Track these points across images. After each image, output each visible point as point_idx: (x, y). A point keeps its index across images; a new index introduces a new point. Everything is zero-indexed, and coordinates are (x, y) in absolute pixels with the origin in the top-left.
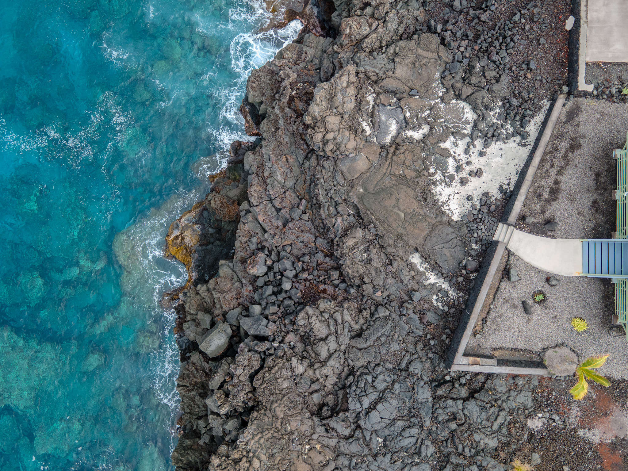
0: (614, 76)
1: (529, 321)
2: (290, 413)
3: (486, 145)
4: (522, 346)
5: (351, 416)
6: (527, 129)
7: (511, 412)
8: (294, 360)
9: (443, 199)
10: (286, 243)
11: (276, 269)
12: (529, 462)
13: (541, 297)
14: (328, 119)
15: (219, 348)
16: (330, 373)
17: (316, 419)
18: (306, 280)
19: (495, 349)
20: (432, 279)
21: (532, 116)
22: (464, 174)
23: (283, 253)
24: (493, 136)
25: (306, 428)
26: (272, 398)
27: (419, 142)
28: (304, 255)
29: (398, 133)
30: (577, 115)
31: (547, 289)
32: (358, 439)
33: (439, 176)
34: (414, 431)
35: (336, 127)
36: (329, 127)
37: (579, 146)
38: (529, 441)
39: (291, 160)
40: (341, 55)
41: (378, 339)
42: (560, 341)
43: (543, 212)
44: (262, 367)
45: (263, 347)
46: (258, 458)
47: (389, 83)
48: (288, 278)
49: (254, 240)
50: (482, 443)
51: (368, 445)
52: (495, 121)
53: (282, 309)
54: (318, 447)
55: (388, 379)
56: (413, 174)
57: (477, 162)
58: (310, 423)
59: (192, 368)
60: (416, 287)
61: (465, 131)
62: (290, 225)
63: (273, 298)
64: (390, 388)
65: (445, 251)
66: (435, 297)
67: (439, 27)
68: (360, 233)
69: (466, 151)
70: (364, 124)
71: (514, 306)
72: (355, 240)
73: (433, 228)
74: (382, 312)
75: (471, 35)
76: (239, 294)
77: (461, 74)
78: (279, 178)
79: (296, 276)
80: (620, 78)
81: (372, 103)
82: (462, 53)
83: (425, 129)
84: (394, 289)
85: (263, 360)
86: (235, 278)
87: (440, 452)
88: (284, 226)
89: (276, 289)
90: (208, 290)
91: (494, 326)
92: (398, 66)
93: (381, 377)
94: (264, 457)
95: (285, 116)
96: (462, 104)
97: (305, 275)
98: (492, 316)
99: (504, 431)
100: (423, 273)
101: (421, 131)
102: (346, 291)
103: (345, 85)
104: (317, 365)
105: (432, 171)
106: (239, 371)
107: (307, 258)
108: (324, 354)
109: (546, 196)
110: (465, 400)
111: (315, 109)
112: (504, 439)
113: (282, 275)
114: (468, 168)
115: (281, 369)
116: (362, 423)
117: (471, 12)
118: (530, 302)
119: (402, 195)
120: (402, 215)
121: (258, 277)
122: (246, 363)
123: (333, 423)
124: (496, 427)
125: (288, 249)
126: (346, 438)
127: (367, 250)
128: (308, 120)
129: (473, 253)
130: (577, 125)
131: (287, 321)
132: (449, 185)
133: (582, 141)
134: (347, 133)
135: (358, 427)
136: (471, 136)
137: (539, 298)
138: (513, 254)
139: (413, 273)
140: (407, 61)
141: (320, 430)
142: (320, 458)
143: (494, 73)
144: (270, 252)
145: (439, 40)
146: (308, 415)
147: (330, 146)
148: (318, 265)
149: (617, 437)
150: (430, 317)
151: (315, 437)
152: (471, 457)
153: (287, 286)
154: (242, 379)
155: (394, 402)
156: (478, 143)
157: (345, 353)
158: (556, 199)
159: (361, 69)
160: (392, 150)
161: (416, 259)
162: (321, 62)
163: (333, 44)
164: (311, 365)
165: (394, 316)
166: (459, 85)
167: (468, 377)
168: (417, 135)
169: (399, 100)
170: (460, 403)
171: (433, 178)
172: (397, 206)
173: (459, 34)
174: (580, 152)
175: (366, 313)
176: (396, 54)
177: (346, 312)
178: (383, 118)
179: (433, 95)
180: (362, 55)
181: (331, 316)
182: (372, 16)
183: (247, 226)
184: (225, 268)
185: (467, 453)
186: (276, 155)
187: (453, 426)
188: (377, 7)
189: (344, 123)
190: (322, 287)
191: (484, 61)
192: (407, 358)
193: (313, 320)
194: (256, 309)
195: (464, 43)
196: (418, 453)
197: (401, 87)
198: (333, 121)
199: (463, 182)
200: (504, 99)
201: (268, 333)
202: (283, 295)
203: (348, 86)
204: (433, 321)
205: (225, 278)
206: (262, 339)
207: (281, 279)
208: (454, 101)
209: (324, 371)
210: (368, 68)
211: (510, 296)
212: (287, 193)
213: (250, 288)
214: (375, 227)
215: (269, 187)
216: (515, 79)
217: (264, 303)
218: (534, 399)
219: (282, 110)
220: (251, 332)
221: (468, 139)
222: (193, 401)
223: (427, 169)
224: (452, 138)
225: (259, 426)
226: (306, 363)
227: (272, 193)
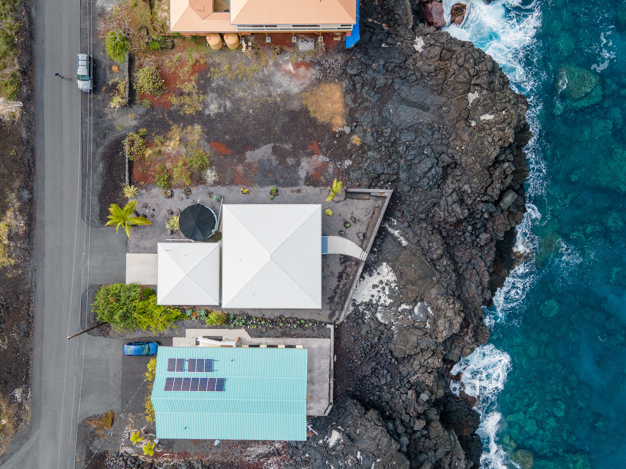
0: (316, 332)
1: (352, 213)
2: (473, 166)
3: (371, 300)
4: (355, 201)
5: (441, 164)
6: (353, 308)
7: (360, 168)
8: (469, 191)
9: (391, 274)
10: (469, 250)
11: (474, 236)
12: (352, 145)
13: (347, 225)
14: (453, 315)
15: (507, 196)
16: (450, 185)
17: (459, 162)
18: (459, 231)
19: (368, 199)
20: (396, 233)
21: (350, 314)
22: (381, 286)
23: (471, 245)
24: (368, 305)
25: (464, 158)
26: (482, 173)
27: (404, 303)
28: (459, 244)
29: (414, 307)
30: (330, 314)
31: (344, 229)
32: (437, 153)
33: (393, 285)
34: (409, 158)
35: (449, 311)
36: (452, 311)
37: (329, 298)
38: (352, 154)
39: (467, 295)
40: (443, 348)
41: (426, 203)
42: (338, 204)
43: (346, 267)
44: (486, 188)
45: (485, 198)
46: (489, 142)
47: (420, 333)
48: (469, 232)
49: (486, 252)
50: (376, 153)
51: (433, 150)
52: (367, 312)
53: (473, 216)
54: (458, 148)
55: (422, 183)
56: (407, 286)
57: (375, 292)
58: (462, 161)
59: (520, 181)
60: (405, 229)
61: (381, 308)
62: (468, 260)
63: (477, 221)
64: (421, 178)
65: (391, 247)
66: (395, 224)
67: (393, 360)
68: (435, 257)
69: (380, 297)
70: (431, 313)
71: (359, 220)
72: (437, 253)
73: (397, 259)
74: (423, 216)
75: (379, 355)
76: (494, 223)
77: (383, 337)
78: (473, 285)
79: (464, 233)
80: (314, 331)
81: (427, 323)
82: (383, 347)
83: (400, 309)
84: (416, 228)
85: (486, 191)
86: (495, 231)
87: (395, 147)
88: (470, 260)
89: (475, 226)
90: (510, 224)
91: (369, 210)
92: (416, 341)
93: (425, 184)
94: (486, 143)
95: (471, 318)
96: (383, 321)
97: (460, 234)
98: (370, 216)
99: (365, 159)
100: (400, 236)
101: (402, 308)
102: (439, 226)
103: (444, 332)
104: (457, 189)
105: (397, 288)
106: (498, 186)
107: (458, 242)
108: (454, 196)
109: (344, 275)
110: (383, 174)
111: (459, 320)
112: (365, 155)
113: (472, 234)
114: (379, 289)
115: (477, 188)
116: (435, 161)
117: (379, 367)
118: (352, 223)
119: (413, 276)
120: (413, 266)
121: (484, 232)
122: (495, 190)
123: (450, 160)
124: (369, 161)
125: (468, 247)
126: (443, 153)
127: (430, 247)
128: (463, 315)
129: (377, 247)
130: (330, 309)
131: (472, 210)
132: (388, 281)
133: (328, 301)
134: (443, 307)
135: (437, 159)
136: (378, 305)
137: (348, 225)
138: (360, 246)
139: (407, 236)
140: (411, 344)
141: (457, 157)
142: (457, 143)
143: (369, 336)
144: (477, 245)
145: (394, 354)
146: (463, 165)
147: (451, 301)
148: (452, 239)
149: (311, 158)
150: (398, 214)
151: (460, 154)
152: (381, 146)
153: (470, 228)
154: (497, 182)
155: (419, 172)
156: (374, 302)
157: (443, 195)
158: (340, 273)
159: (435, 340)
160: (418, 299)
161: (404, 243)
162: (451, 346)
163: (445, 355)
164: (460, 189)
165: (417, 215)
166: (386, 331)
167: (379, 184)
168: (404, 306)
169: (414, 325)
170: (386, 172)
171: (395, 284)
172: (416, 270)
173: (385, 357)
174: (329, 296)
175: (430, 215)
176: (416, 347)
177: (443, 216)
178: (422, 315)
179: (397, 326)
180: (433, 348)
181: (450, 214)
182: (427, 368)
183: (490, 259)
184: (501, 235)
185: (383, 149)
186: (474, 297)
187: (390, 161)
188: (426, 371)
189: (444, 313)
190: (452, 228)
191: (374, 342)
192: (411, 193)
193: (460, 212)
194: (486, 216)
195: (382, 352)
196: (407, 147)
197: (413, 331)
198: (450, 314)
199: (381, 282)
200: (364, 323)
201: (482, 205)
202: (472, 223)
203: (442, 331)
204: (397, 212)
205: (501, 231)
206: (486, 202)
207: (472, 231)
208: (387, 323)
209: (453, 186)
210: (431, 340)
211: (361, 226)
212: (469, 277)
213: (488, 226)
214: (427, 260)
215: (479, 280)
216: (359, 333)
217: (482, 219)
218: (349, 174)
219: (473, 321)
220: (491, 205)
221: (379, 304)
222: (519, 164)
223: (399, 288)
224: (387, 304)
225: (489, 158)
226: (463, 189)
227: (478, 277)
